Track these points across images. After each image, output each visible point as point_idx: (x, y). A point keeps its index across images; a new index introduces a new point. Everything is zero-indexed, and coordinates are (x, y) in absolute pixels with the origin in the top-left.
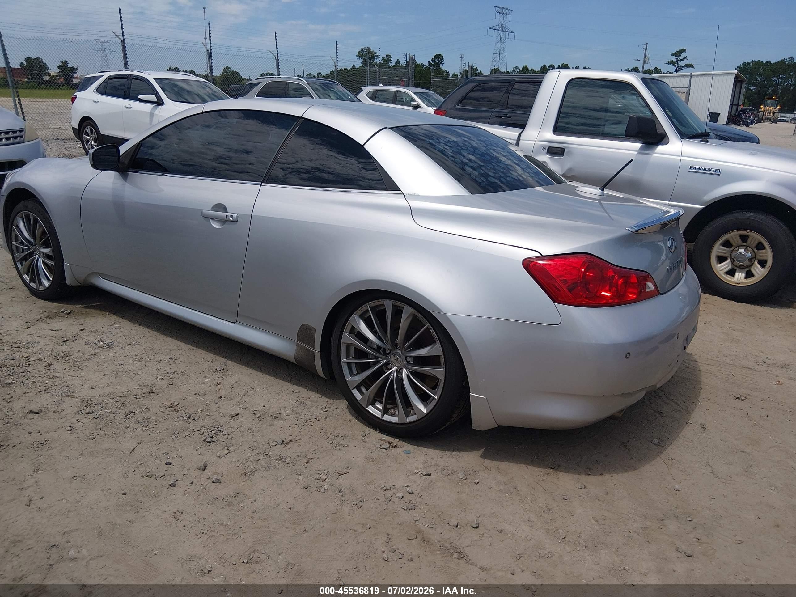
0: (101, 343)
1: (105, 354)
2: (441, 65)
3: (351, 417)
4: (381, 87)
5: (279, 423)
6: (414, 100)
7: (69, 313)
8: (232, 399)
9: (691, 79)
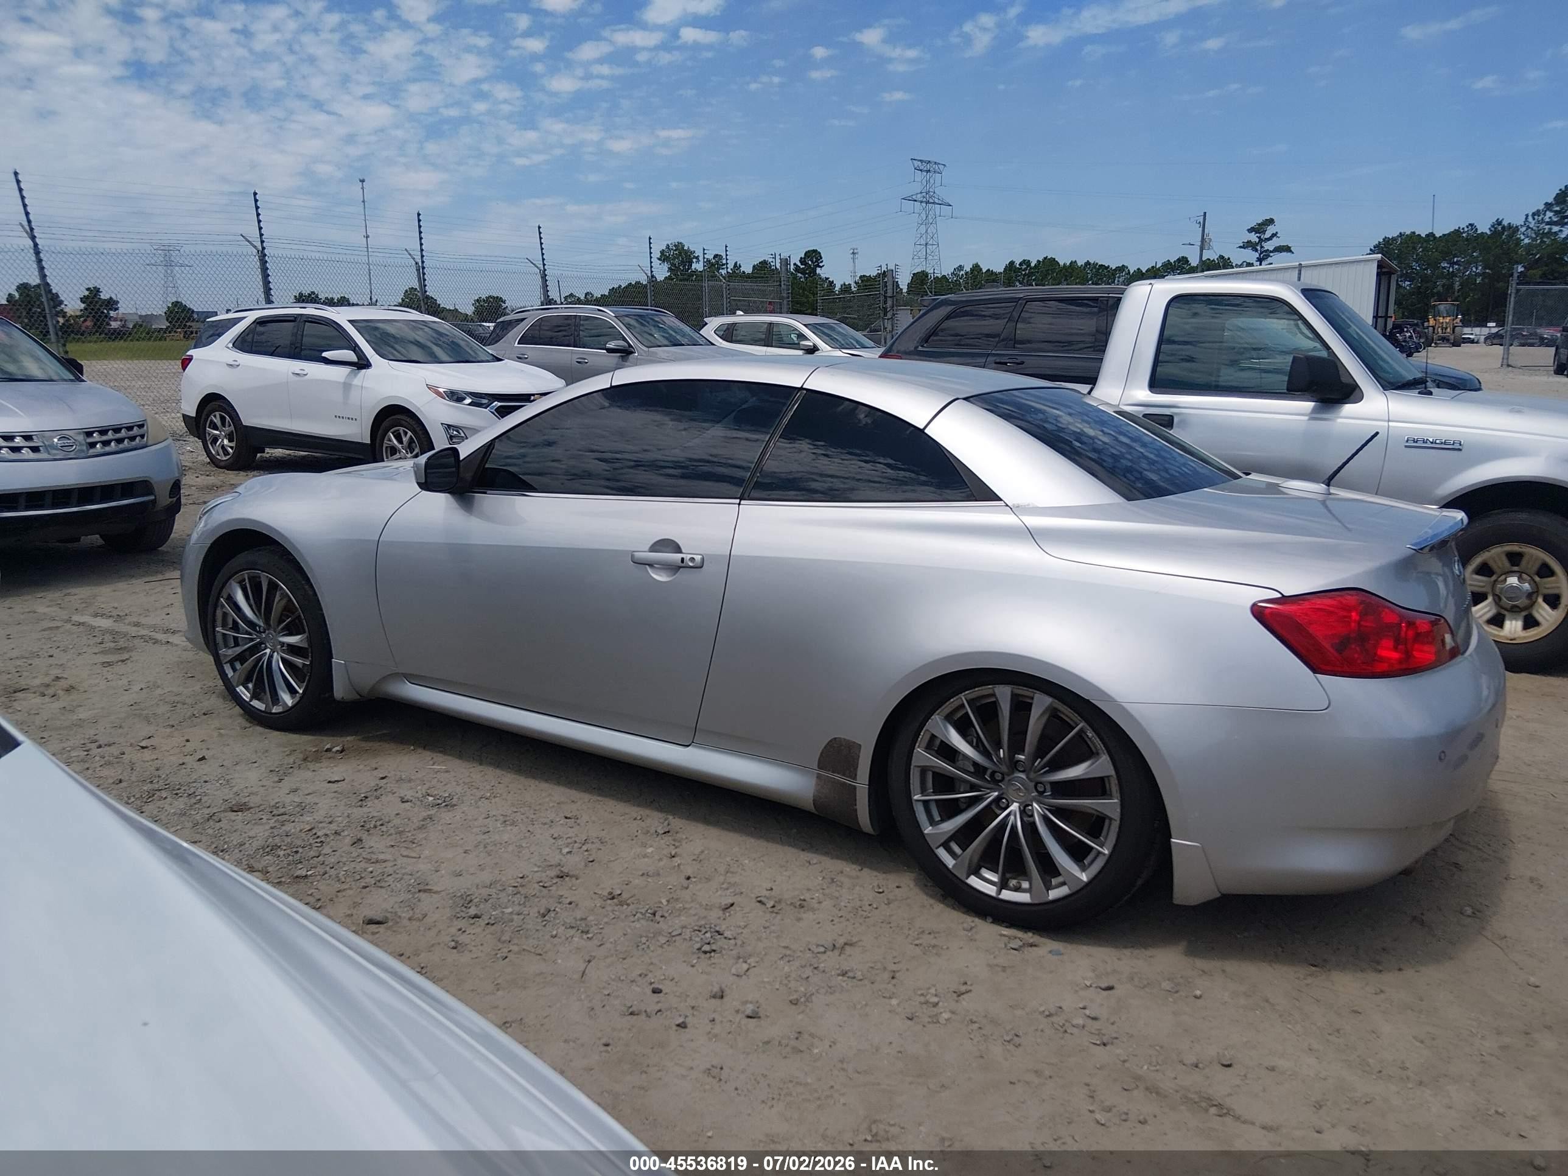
0: (431, 799)
1: (446, 816)
2: (818, 270)
3: (932, 901)
4: (740, 318)
5: (808, 916)
6: (806, 339)
7: (342, 751)
8: (708, 880)
9: (1300, 274)
